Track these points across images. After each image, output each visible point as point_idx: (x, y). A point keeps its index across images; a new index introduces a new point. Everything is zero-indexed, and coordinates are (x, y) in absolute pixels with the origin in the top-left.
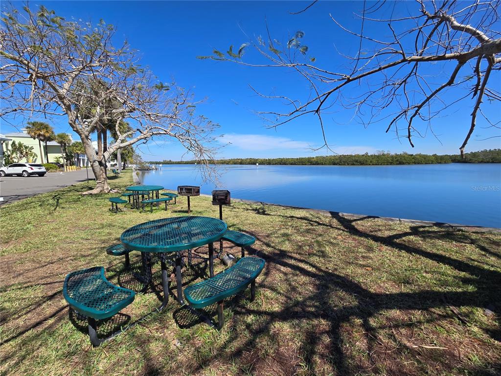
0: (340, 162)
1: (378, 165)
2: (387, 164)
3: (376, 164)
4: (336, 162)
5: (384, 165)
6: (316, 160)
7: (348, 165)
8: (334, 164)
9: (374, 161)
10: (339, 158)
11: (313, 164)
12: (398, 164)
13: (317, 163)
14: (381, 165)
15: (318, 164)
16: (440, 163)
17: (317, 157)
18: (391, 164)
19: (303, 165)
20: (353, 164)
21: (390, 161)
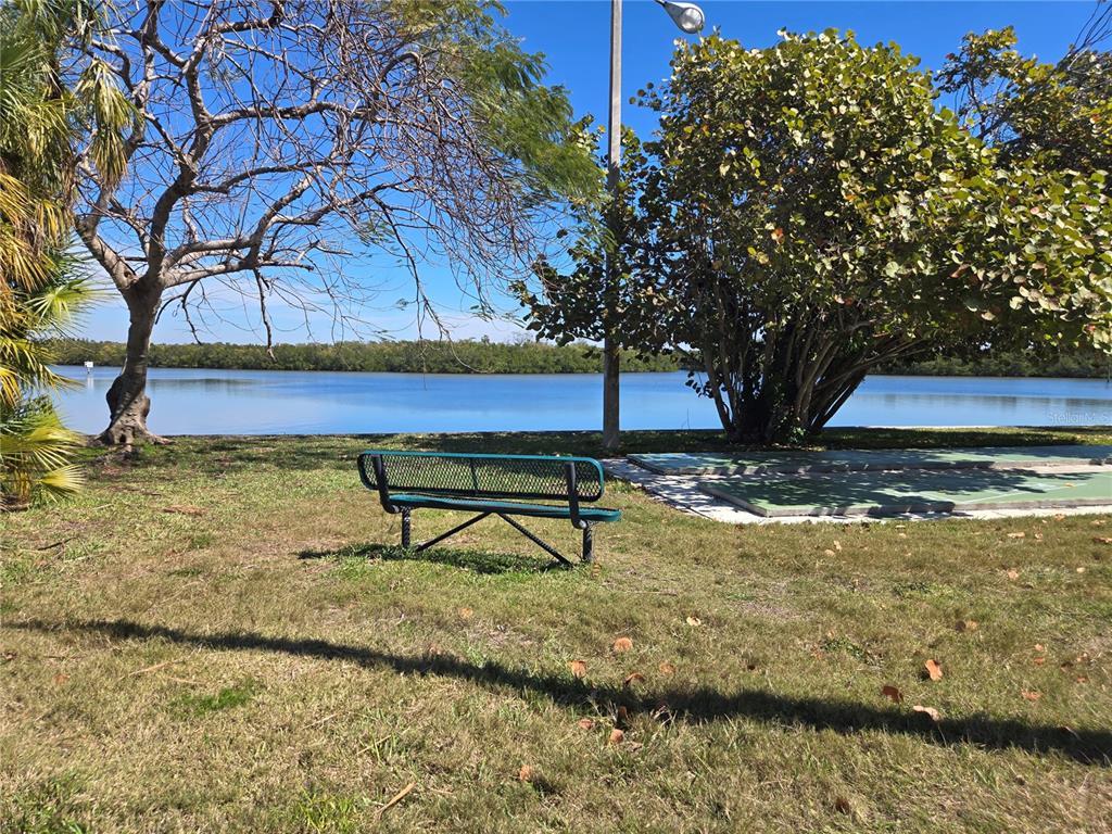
0: (408, 362)
1: (511, 373)
2: (534, 372)
3: (505, 372)
4: (397, 361)
5: (525, 373)
6: (333, 355)
7: (430, 371)
8: (392, 369)
9: (500, 363)
10: (406, 349)
11: (324, 369)
12: (561, 372)
13: (335, 366)
14: (518, 372)
15: (340, 368)
16: (654, 371)
17: (338, 345)
18: (542, 373)
19: (290, 369)
20: (444, 371)
21: (541, 363)
